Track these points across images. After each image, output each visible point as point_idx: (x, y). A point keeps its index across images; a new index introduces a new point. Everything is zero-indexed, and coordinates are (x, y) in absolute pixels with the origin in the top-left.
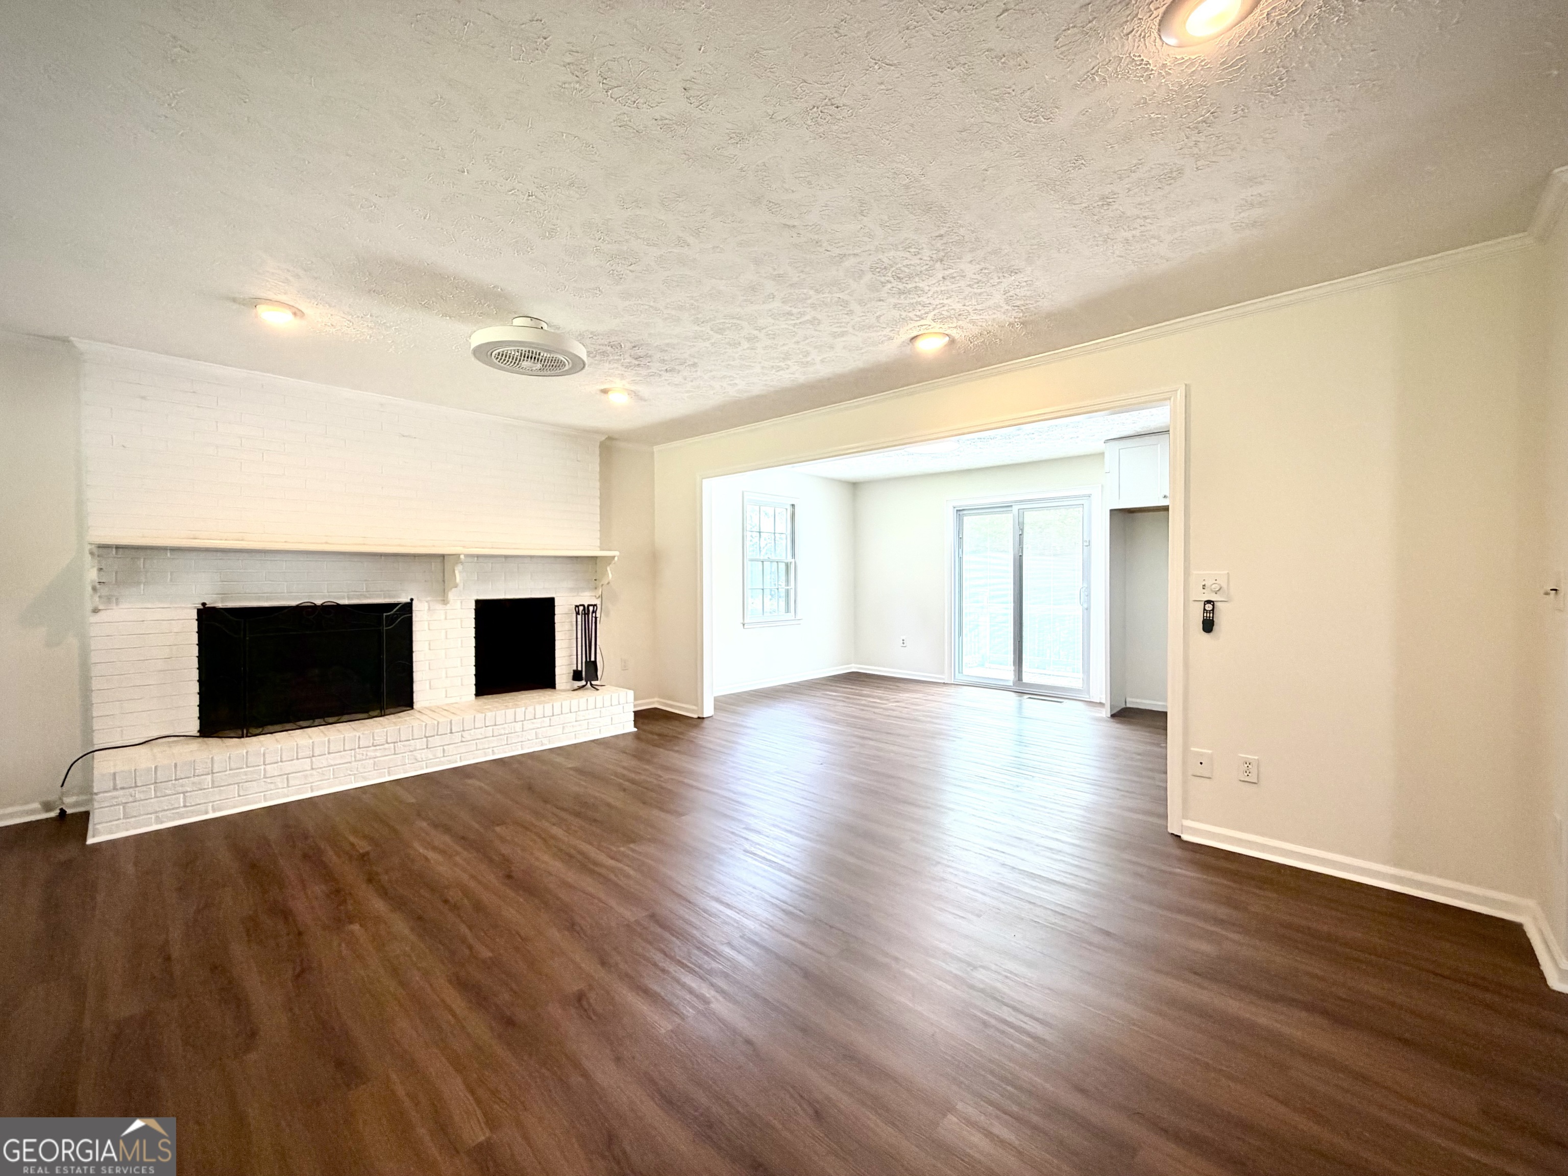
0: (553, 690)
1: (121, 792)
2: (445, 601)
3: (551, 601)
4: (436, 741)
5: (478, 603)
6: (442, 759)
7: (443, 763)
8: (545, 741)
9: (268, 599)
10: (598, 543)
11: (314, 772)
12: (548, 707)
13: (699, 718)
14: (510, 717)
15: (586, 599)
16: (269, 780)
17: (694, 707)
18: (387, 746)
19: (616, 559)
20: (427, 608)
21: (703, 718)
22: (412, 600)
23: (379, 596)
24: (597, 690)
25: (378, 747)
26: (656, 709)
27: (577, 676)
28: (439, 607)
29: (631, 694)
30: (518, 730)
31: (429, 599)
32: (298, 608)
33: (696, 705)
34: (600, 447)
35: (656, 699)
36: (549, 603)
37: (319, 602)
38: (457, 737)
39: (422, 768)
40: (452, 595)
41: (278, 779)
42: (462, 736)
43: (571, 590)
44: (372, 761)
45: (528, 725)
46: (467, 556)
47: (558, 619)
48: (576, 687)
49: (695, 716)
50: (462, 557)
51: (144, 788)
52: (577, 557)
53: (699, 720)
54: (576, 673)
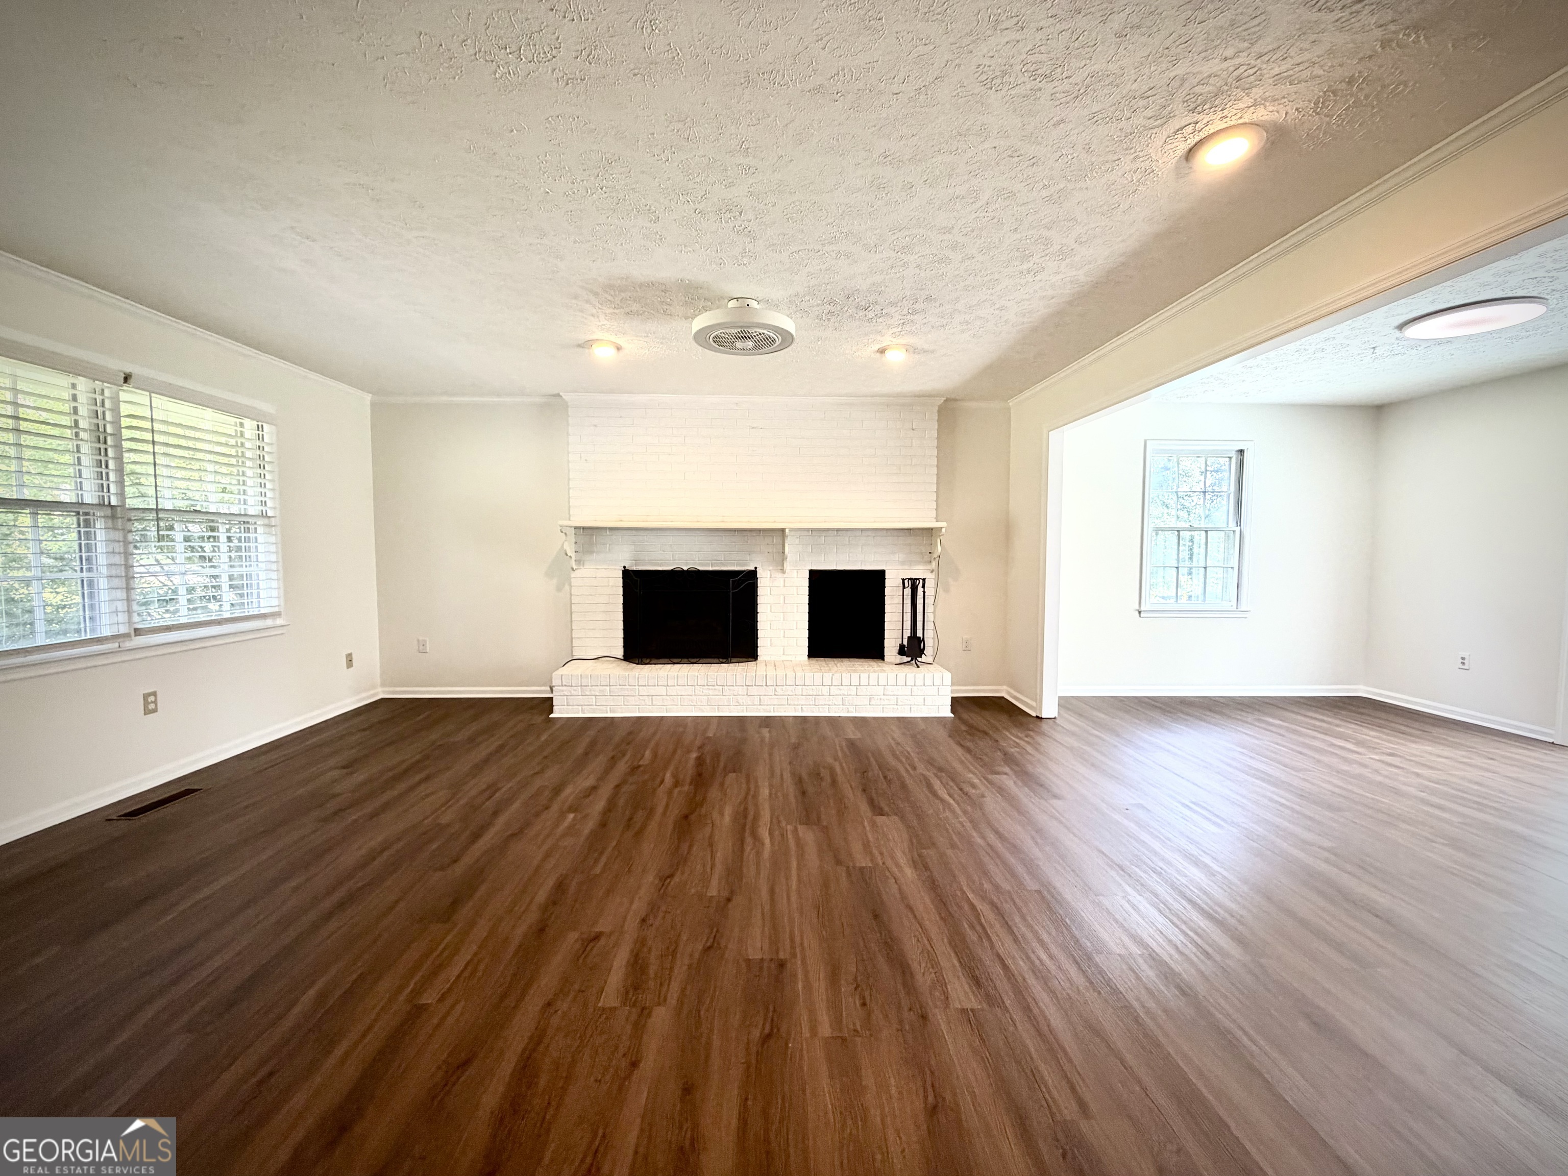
0: (880, 663)
1: (564, 688)
2: (783, 571)
3: (882, 573)
4: (754, 690)
5: (812, 572)
6: (759, 707)
7: (759, 711)
8: (851, 708)
9: (661, 565)
10: (934, 514)
11: (667, 697)
12: (855, 676)
13: (1037, 717)
14: (818, 681)
15: (917, 572)
16: (641, 698)
17: (1034, 704)
18: (716, 687)
19: (944, 530)
20: (769, 576)
21: (1042, 718)
22: (756, 568)
23: (733, 565)
24: (918, 667)
25: (711, 687)
26: (1003, 698)
27: (902, 651)
28: (779, 575)
29: (948, 676)
30: (825, 693)
31: (771, 568)
32: (672, 572)
33: (1035, 701)
34: (939, 411)
35: (1005, 687)
36: (878, 577)
37: (685, 568)
38: (771, 690)
39: (743, 711)
40: (787, 566)
41: (646, 698)
42: (775, 690)
43: (903, 563)
44: (706, 697)
45: (834, 690)
46: (791, 530)
47: (887, 591)
48: (898, 662)
49: (1034, 714)
50: (787, 531)
51: (575, 688)
52: (910, 529)
53: (1038, 720)
54: (902, 647)
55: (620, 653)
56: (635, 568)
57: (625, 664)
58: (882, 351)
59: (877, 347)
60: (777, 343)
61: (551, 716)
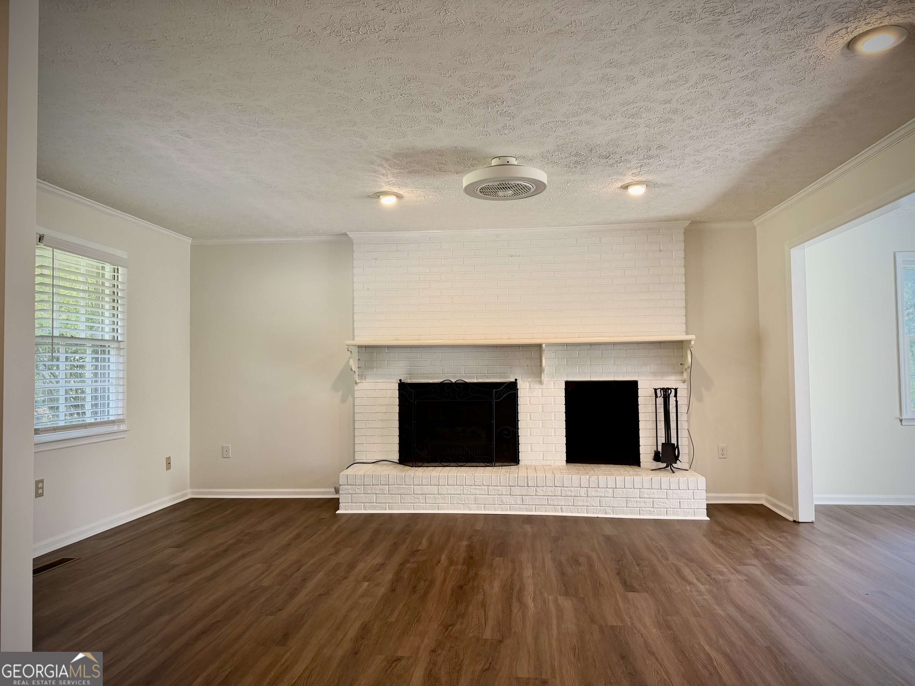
0: (636, 468)
1: (349, 487)
2: (541, 382)
3: (635, 384)
4: (517, 491)
5: (567, 383)
6: (521, 506)
7: (521, 509)
8: (609, 510)
9: (432, 378)
10: (683, 327)
11: (439, 496)
12: (611, 479)
13: (794, 521)
14: (576, 483)
15: (669, 382)
16: (415, 496)
17: (790, 509)
18: (483, 487)
19: (693, 342)
20: (528, 387)
21: (799, 522)
22: (516, 380)
23: (496, 377)
24: (673, 472)
25: (477, 487)
26: (762, 505)
27: (657, 457)
28: (537, 386)
30: (583, 495)
31: (530, 380)
32: (442, 384)
33: (792, 505)
34: (684, 233)
35: (763, 495)
37: (453, 381)
38: (532, 490)
39: (507, 510)
40: (545, 377)
41: (421, 496)
42: (536, 491)
43: (655, 374)
44: (473, 497)
45: (592, 492)
46: (548, 345)
47: (641, 400)
48: (654, 468)
49: (791, 519)
50: (544, 346)
51: (358, 487)
52: (660, 343)
53: (795, 524)
54: (657, 454)
55: (395, 457)
56: (409, 381)
57: (401, 467)
58: (626, 187)
59: (620, 184)
60: (532, 190)
61: (338, 512)
